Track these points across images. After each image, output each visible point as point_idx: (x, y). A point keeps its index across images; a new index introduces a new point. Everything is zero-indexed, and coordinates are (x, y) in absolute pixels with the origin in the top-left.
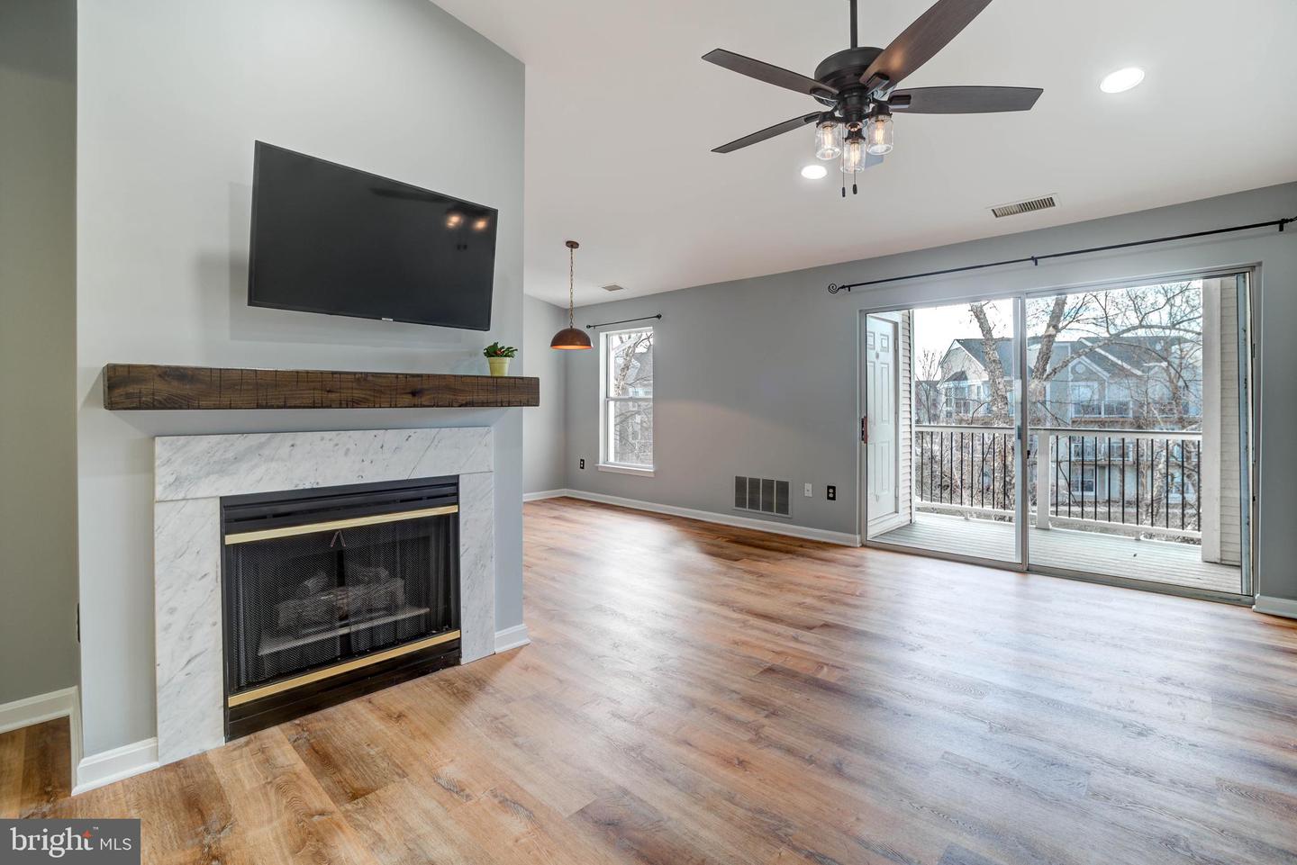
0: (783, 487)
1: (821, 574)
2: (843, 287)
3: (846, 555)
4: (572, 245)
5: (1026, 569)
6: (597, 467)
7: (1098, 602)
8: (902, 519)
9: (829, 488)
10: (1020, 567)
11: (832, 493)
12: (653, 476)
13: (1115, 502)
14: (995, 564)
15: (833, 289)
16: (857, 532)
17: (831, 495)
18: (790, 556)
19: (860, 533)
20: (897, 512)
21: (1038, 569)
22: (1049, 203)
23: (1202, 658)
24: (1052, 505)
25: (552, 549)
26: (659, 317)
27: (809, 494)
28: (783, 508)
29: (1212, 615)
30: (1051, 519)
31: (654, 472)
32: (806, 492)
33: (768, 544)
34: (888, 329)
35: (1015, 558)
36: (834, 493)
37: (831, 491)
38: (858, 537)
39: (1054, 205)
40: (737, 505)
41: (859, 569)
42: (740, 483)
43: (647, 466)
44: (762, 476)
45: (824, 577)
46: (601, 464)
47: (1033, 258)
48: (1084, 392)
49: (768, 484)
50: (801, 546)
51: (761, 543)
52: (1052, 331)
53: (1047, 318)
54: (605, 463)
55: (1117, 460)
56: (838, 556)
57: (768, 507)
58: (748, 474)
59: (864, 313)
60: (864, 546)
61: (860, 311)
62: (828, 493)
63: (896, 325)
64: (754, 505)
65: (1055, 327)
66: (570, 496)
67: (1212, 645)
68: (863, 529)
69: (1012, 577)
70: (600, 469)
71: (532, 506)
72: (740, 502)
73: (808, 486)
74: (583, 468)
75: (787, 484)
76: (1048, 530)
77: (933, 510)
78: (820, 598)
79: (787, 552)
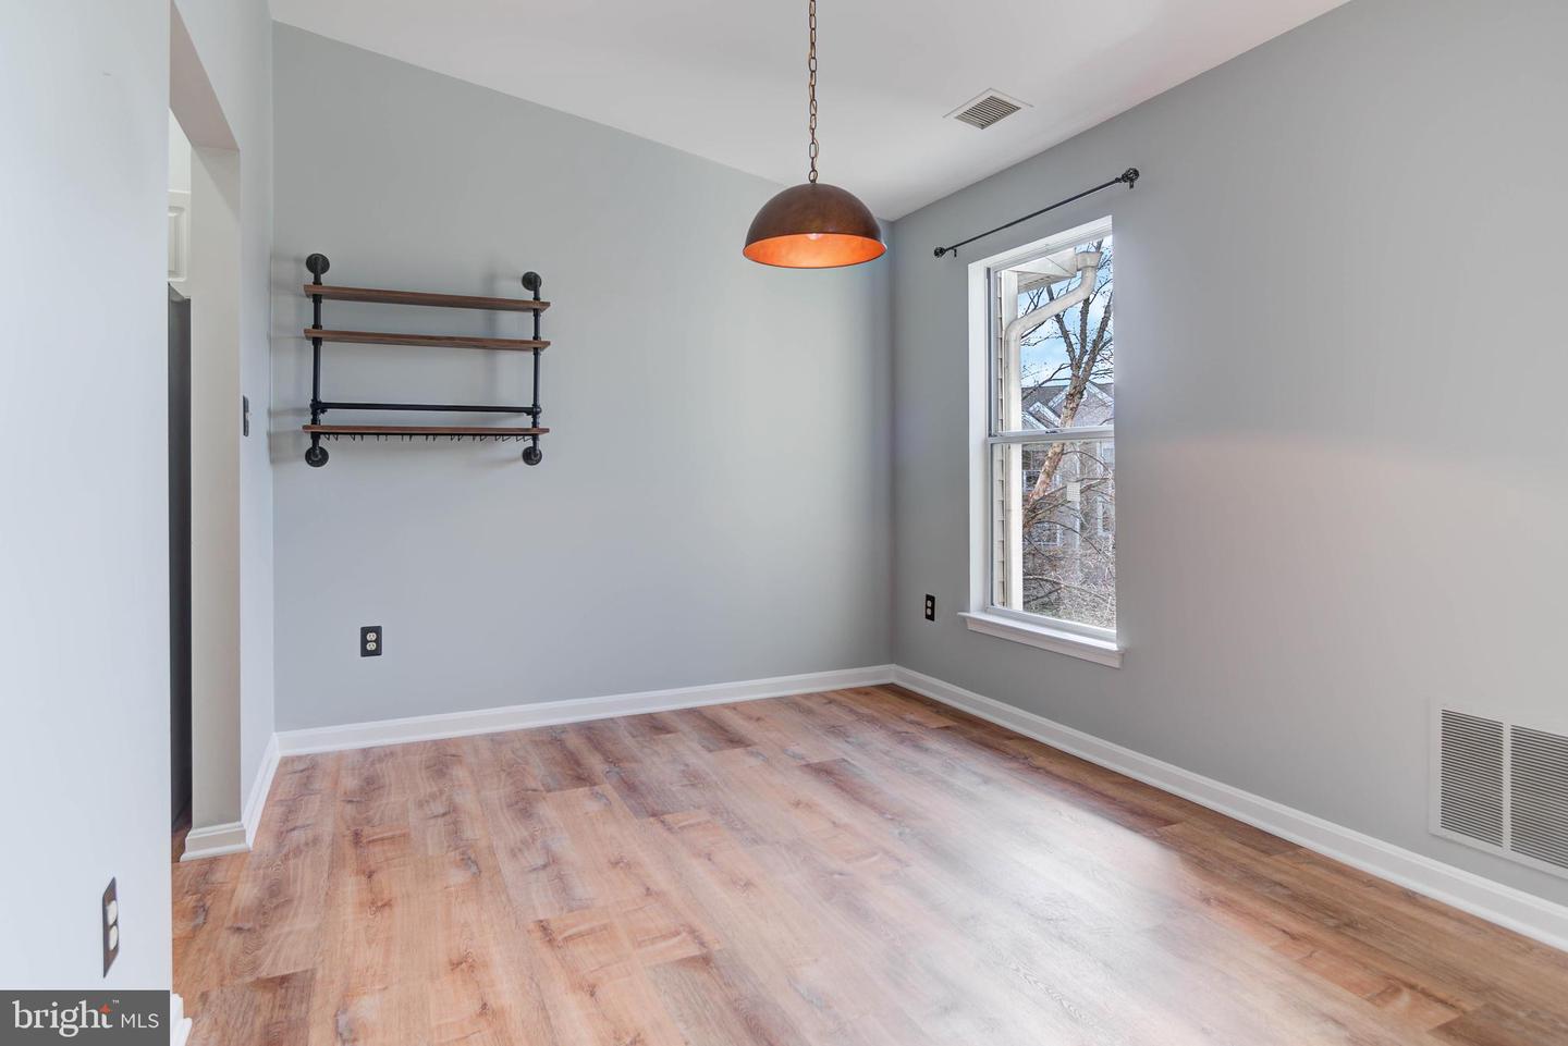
6: (964, 619)
12: (1116, 664)
26: (1130, 179)
31: (1123, 655)
46: (975, 612)
54: (985, 610)
74: (931, 617)
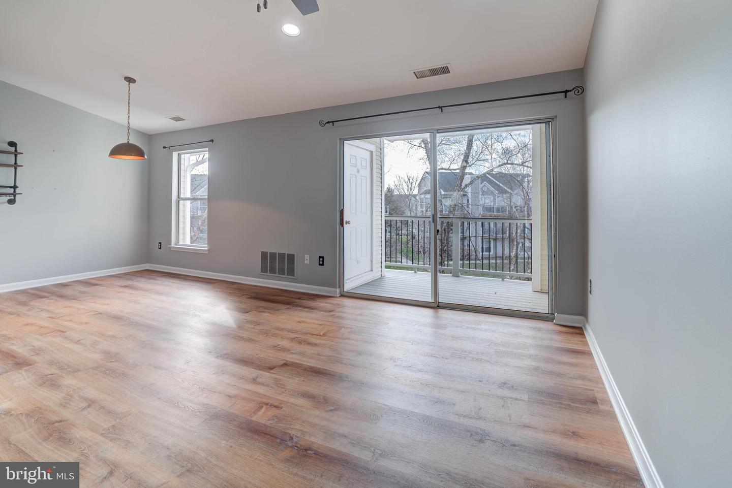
0: (291, 258)
1: (303, 319)
2: (328, 122)
3: (327, 303)
4: (130, 80)
5: (437, 306)
6: (170, 248)
7: (473, 326)
8: (376, 274)
9: (320, 257)
10: (433, 305)
11: (322, 261)
12: (207, 253)
13: (499, 257)
14: (417, 303)
15: (322, 124)
16: (338, 286)
17: (321, 263)
18: (288, 306)
19: (339, 287)
20: (372, 270)
21: (445, 305)
22: (445, 70)
23: (527, 363)
24: (461, 260)
25: (100, 313)
26: (212, 141)
27: (307, 262)
28: (291, 272)
29: (534, 329)
30: (460, 270)
31: (208, 250)
32: (306, 260)
33: (277, 298)
34: (367, 155)
35: (429, 298)
36: (323, 261)
37: (321, 259)
38: (338, 290)
39: (449, 72)
40: (262, 272)
41: (332, 313)
42: (264, 255)
43: (203, 246)
44: (277, 250)
45: (304, 322)
46: (173, 245)
47: (439, 107)
48: (488, 201)
49: (282, 256)
50: (299, 299)
51: (272, 297)
52: (465, 164)
53: (462, 157)
54: (176, 245)
55: (500, 236)
56: (322, 305)
57: (282, 272)
58: (270, 250)
59: (342, 141)
60: (342, 296)
61: (340, 139)
62: (320, 261)
63: (372, 152)
64: (273, 271)
65: (467, 162)
66: (151, 269)
67: (532, 352)
68: (341, 284)
69: (428, 312)
70: (172, 249)
71: (116, 279)
72: (264, 269)
73: (307, 257)
74: (160, 248)
75: (293, 256)
76: (458, 276)
77: (394, 268)
78: (293, 340)
79: (288, 303)
